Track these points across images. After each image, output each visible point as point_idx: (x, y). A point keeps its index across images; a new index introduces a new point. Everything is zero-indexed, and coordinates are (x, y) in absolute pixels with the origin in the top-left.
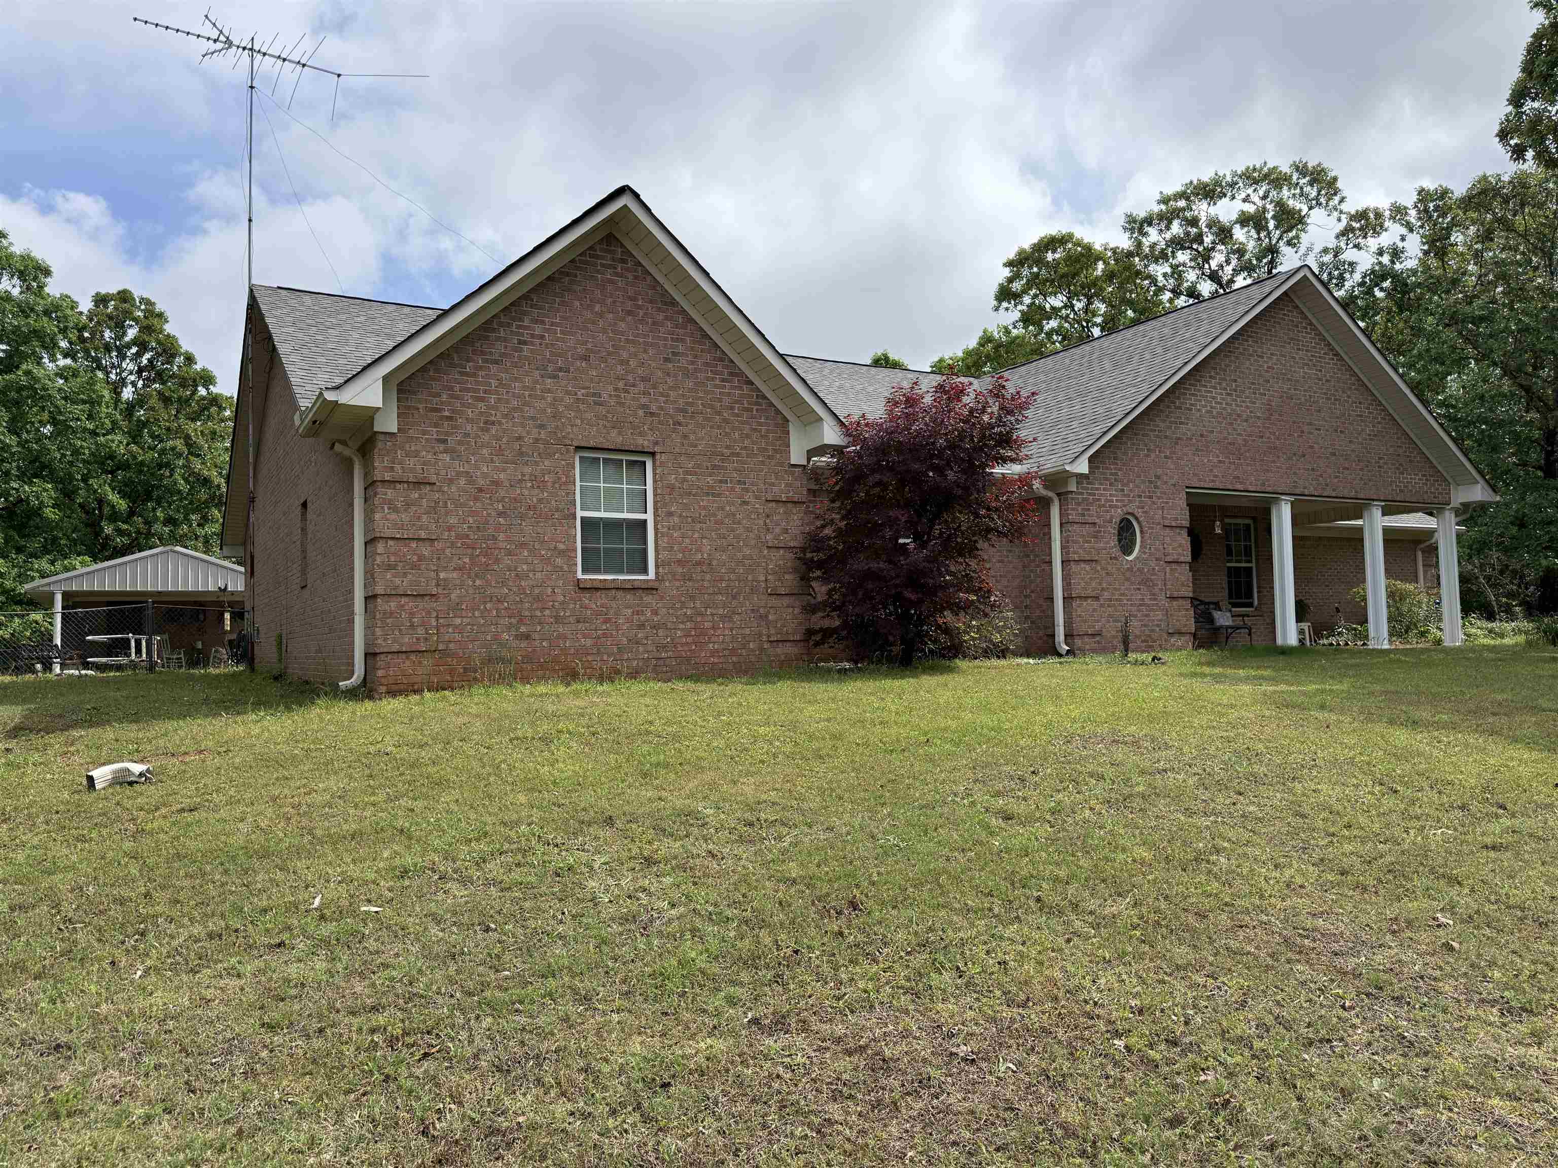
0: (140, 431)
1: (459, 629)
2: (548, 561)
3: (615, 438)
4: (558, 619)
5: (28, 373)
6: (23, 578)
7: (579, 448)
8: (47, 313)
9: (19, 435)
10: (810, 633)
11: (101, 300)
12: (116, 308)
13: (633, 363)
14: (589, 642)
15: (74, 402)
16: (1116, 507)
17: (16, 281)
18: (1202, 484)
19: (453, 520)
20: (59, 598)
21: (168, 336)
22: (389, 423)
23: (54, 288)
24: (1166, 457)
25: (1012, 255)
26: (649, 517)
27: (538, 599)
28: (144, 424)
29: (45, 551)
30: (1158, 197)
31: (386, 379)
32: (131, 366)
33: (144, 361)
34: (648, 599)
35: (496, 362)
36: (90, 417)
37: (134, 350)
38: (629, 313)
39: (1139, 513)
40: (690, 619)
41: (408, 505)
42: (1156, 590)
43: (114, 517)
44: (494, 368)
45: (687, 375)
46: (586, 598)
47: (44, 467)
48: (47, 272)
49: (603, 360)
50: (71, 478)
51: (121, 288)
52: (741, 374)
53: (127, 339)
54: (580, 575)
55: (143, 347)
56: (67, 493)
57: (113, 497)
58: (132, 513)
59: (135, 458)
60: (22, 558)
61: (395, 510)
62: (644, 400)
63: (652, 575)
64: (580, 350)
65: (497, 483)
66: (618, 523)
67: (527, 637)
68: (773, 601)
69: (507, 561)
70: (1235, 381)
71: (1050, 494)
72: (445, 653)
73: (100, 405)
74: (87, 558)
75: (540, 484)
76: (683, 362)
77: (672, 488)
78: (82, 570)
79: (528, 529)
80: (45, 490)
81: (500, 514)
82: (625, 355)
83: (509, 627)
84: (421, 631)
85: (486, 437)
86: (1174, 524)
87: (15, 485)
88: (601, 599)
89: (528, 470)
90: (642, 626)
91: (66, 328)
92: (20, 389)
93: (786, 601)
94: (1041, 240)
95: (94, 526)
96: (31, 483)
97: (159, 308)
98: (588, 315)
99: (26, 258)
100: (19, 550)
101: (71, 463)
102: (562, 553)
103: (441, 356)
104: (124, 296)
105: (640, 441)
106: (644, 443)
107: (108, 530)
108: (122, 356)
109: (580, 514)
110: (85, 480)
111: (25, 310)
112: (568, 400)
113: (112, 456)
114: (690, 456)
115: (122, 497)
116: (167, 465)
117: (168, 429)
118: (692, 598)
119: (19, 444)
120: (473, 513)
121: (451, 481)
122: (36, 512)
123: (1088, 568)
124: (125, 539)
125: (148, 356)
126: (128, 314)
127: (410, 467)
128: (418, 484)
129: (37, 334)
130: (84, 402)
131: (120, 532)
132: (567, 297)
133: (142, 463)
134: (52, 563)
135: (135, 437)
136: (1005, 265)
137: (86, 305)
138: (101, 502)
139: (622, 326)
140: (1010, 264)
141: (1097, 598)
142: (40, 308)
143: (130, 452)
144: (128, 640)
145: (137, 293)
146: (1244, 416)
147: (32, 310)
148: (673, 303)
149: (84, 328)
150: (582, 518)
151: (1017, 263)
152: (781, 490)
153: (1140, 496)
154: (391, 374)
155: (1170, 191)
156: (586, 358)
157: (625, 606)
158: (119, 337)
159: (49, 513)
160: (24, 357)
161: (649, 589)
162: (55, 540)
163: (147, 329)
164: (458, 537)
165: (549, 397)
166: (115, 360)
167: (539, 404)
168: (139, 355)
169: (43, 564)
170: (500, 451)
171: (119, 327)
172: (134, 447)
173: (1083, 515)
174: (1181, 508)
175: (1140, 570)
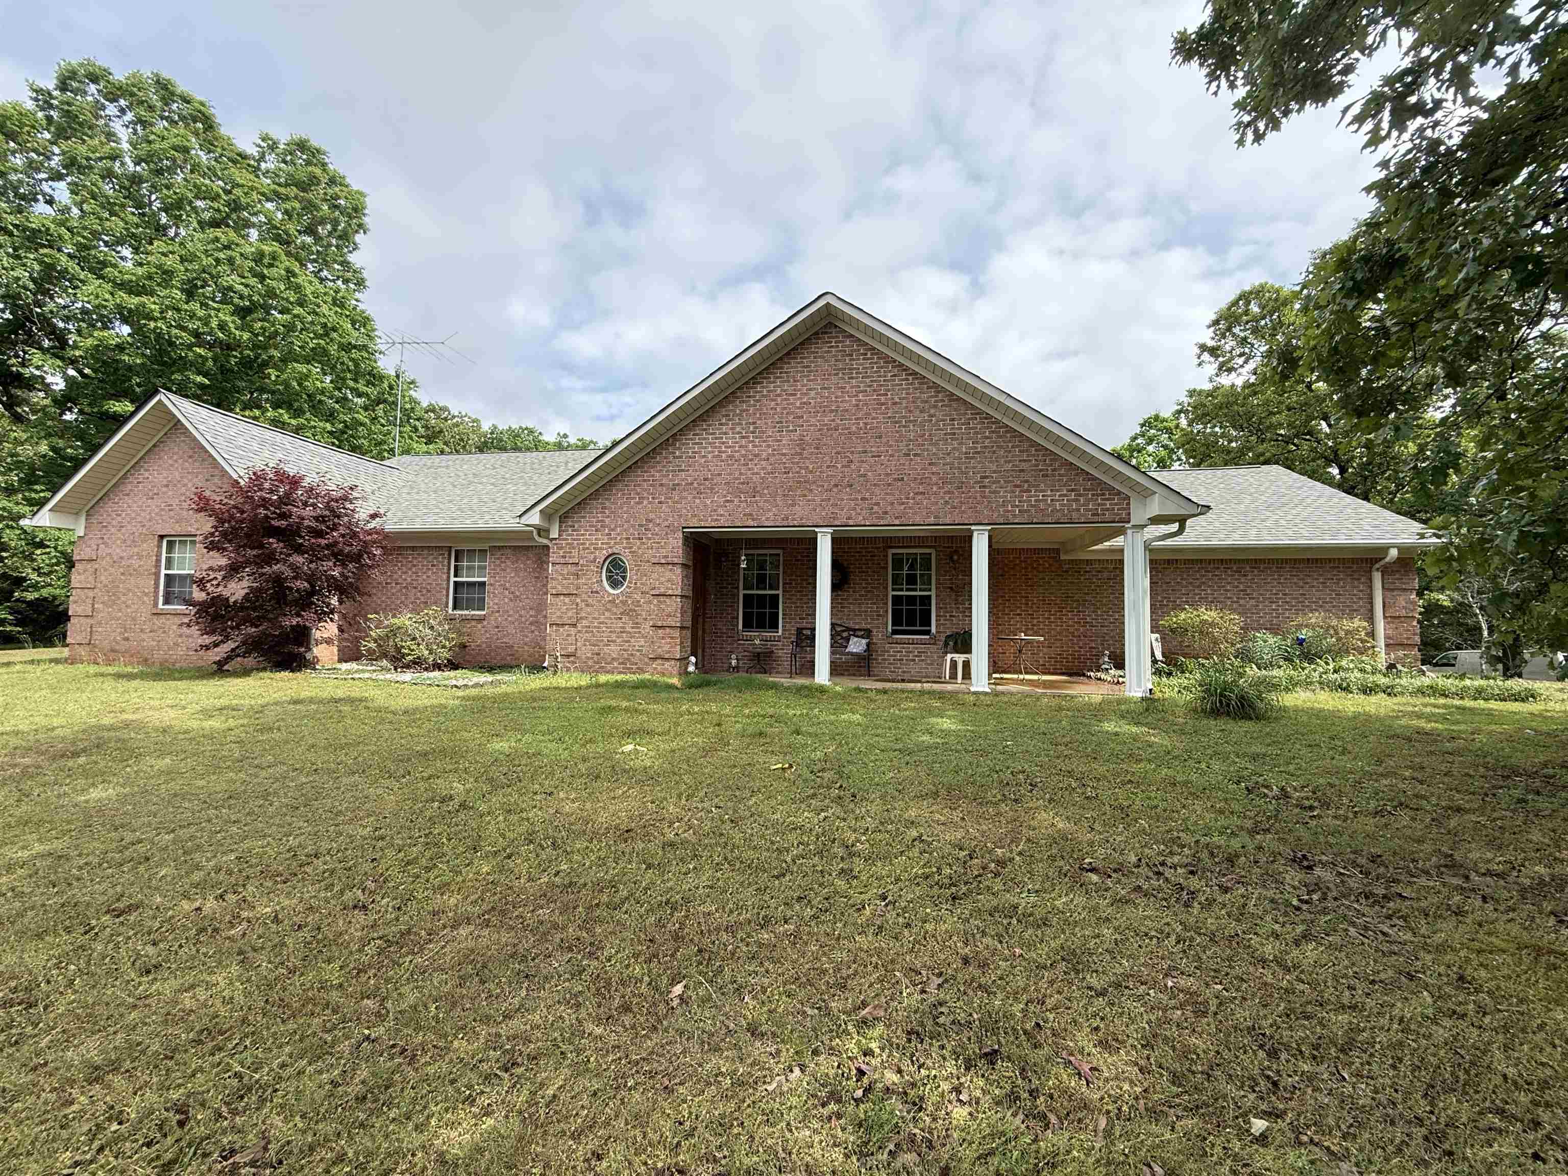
1: (100, 634)
2: (140, 598)
4: (142, 630)
7: (161, 536)
13: (189, 487)
14: (155, 643)
16: (601, 549)
18: (703, 524)
19: (102, 578)
22: (81, 530)
24: (660, 503)
27: (134, 619)
34: (186, 620)
35: (128, 495)
38: (190, 457)
39: (628, 552)
41: (85, 572)
42: (639, 619)
44: (127, 497)
46: (156, 620)
49: (175, 485)
54: (160, 606)
61: (80, 574)
64: (165, 482)
65: (122, 558)
67: (127, 639)
69: (123, 598)
70: (754, 423)
71: (545, 541)
72: (94, 646)
75: (141, 557)
79: (132, 581)
81: (122, 574)
82: (185, 483)
83: (120, 633)
84: (84, 634)
85: (120, 535)
86: (663, 561)
88: (162, 620)
89: (136, 550)
98: (170, 462)
102: (153, 594)
103: (105, 495)
105: (188, 530)
106: (192, 530)
109: (163, 572)
112: (158, 510)
120: (111, 574)
121: (103, 559)
123: (567, 600)
127: (85, 552)
128: (90, 560)
132: (162, 454)
139: (185, 467)
141: (574, 625)
146: (764, 455)
150: (166, 574)
153: (628, 539)
156: (167, 486)
157: (173, 625)
164: (103, 586)
165: (149, 509)
167: (144, 514)
170: (125, 541)
173: (564, 557)
174: (675, 547)
175: (624, 603)
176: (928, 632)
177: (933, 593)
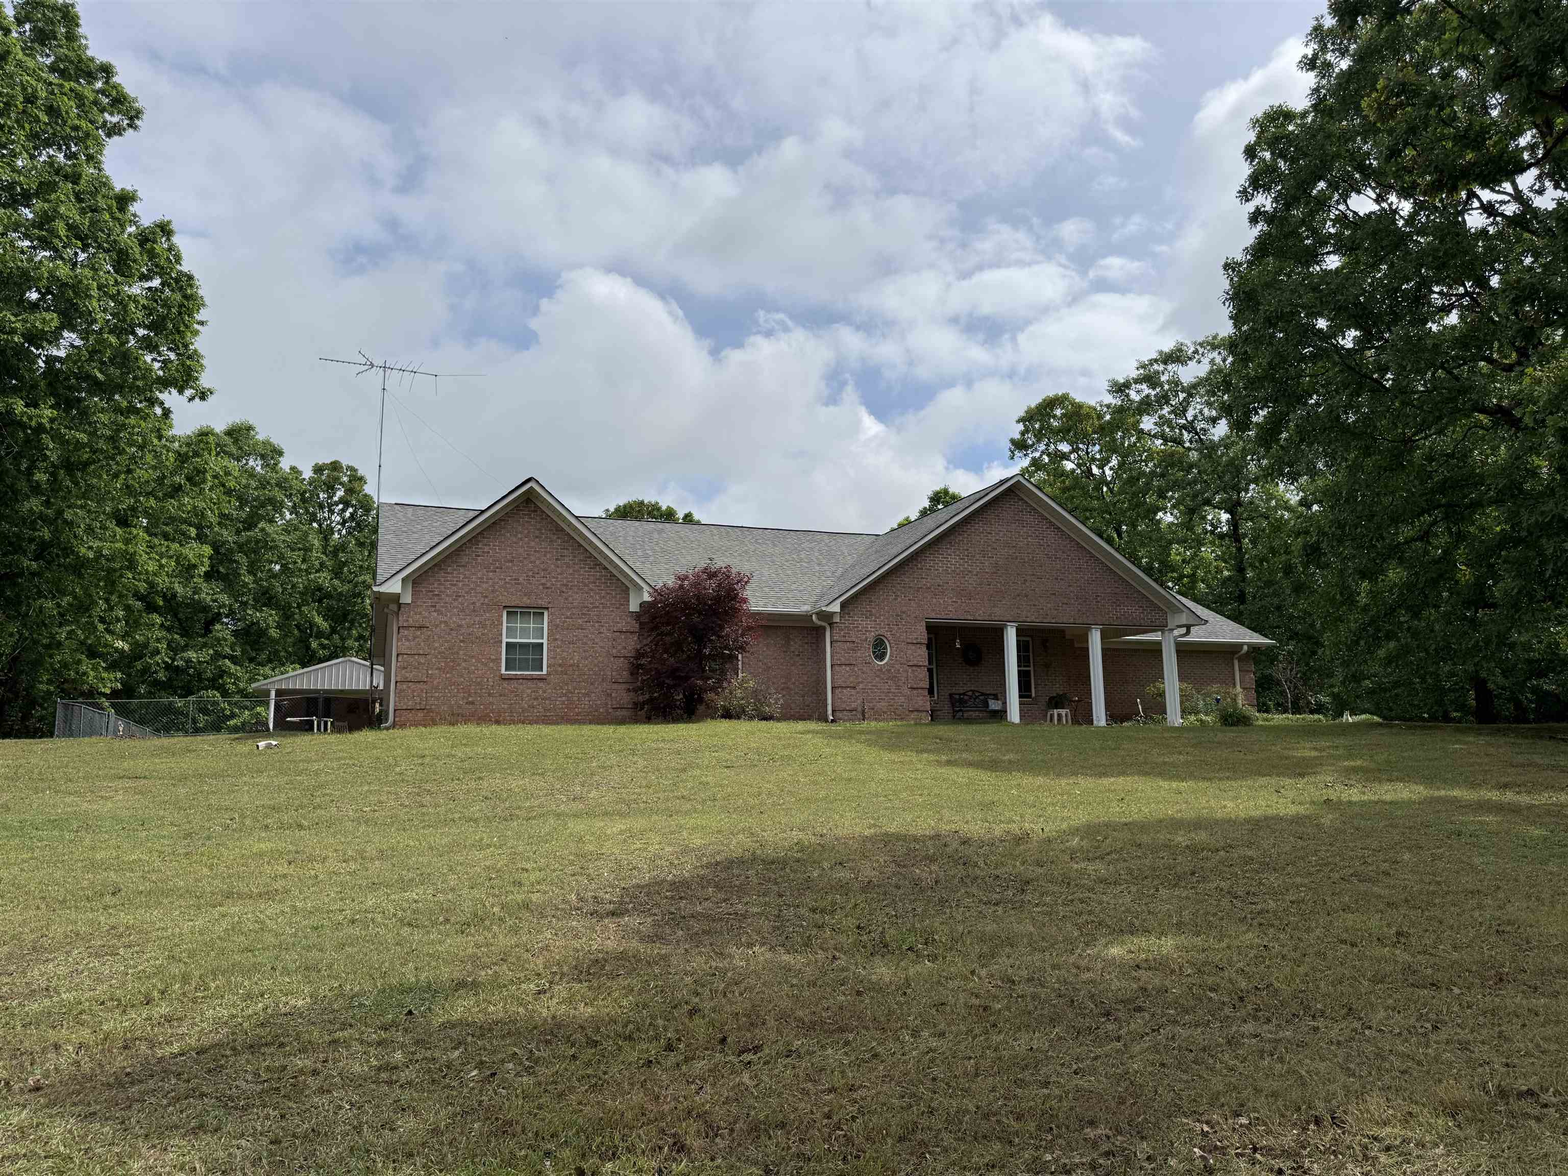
0: (341, 569)
1: (438, 698)
2: (486, 665)
3: (526, 601)
4: (490, 695)
5: (263, 530)
6: (252, 680)
7: (505, 607)
8: (278, 485)
9: (255, 575)
10: (635, 704)
11: (318, 469)
12: (328, 476)
13: (538, 562)
14: (506, 707)
15: (293, 550)
16: (869, 631)
17: (259, 462)
18: (939, 617)
19: (437, 645)
20: (273, 694)
21: (366, 495)
22: (407, 599)
23: (285, 464)
25: (1022, 414)
26: (545, 641)
27: (479, 684)
28: (345, 564)
29: (270, 661)
30: (1136, 364)
31: (403, 580)
32: (338, 518)
33: (347, 514)
34: (541, 684)
35: (463, 566)
36: (304, 561)
37: (341, 506)
38: (537, 537)
39: (888, 635)
40: (565, 695)
41: (415, 638)
42: (901, 683)
43: (320, 635)
44: (462, 570)
45: (568, 566)
46: (505, 684)
47: (270, 598)
48: (281, 453)
49: (521, 561)
50: (290, 607)
51: (333, 460)
52: (601, 564)
53: (336, 499)
54: (503, 671)
55: (347, 504)
56: (286, 614)
57: (319, 620)
58: (333, 631)
59: (336, 590)
60: (252, 666)
61: (408, 640)
62: (543, 581)
63: (545, 672)
64: (509, 557)
65: (460, 626)
66: (526, 645)
68: (615, 686)
69: (463, 664)
70: (967, 550)
71: (823, 624)
72: (430, 711)
73: (311, 551)
74: (298, 666)
75: (484, 626)
76: (567, 560)
77: (557, 626)
78: (291, 674)
79: (476, 649)
80: (271, 615)
81: (462, 641)
82: (533, 558)
83: (463, 698)
84: (418, 700)
85: (456, 604)
86: (915, 641)
87: (250, 612)
88: (514, 684)
89: (477, 619)
90: (535, 699)
91: (291, 494)
92: (257, 542)
93: (624, 686)
94: (1044, 400)
95: (304, 642)
96: (261, 611)
97: (361, 473)
98: (514, 539)
99: (266, 443)
100: (251, 660)
101: (290, 595)
102: (493, 661)
103: (435, 565)
104: (335, 466)
105: (540, 602)
106: (541, 602)
107: (314, 645)
108: (332, 512)
109: (505, 640)
110: (299, 607)
111: (264, 484)
112: (501, 583)
113: (320, 589)
114: (569, 609)
115: (326, 620)
116: (359, 594)
117: (361, 567)
118: (567, 684)
119: (255, 582)
120: (447, 641)
121: (437, 626)
122: (263, 633)
123: (847, 669)
124: (327, 652)
125: (351, 510)
126: (336, 480)
127: (414, 618)
128: (420, 627)
129: (271, 501)
130: (300, 549)
131: (323, 647)
132: (503, 532)
133: (341, 594)
134: (273, 669)
135: (337, 573)
136: (1018, 422)
137: (308, 474)
138: (312, 625)
139: (533, 544)
140: (1021, 420)
141: (854, 688)
142: (273, 481)
143: (333, 586)
144: (313, 721)
145: (344, 463)
146: (975, 572)
147: (268, 483)
148: (563, 530)
149: (305, 492)
150: (508, 644)
151: (1028, 418)
152: (622, 625)
153: (889, 624)
154: (407, 576)
155: (1145, 359)
156: (512, 561)
157: (527, 689)
158: (330, 497)
159: (274, 633)
160: (261, 518)
161: (541, 679)
162: (276, 652)
163: (350, 491)
164: (440, 653)
165: (491, 582)
166: (326, 515)
167: (485, 586)
168: (343, 510)
169: (267, 670)
170: (463, 611)
171: (330, 488)
172: (336, 582)
173: (848, 636)
174: (921, 634)
175: (889, 671)
176: (1030, 697)
177: (1031, 669)
